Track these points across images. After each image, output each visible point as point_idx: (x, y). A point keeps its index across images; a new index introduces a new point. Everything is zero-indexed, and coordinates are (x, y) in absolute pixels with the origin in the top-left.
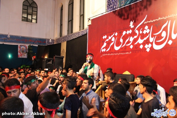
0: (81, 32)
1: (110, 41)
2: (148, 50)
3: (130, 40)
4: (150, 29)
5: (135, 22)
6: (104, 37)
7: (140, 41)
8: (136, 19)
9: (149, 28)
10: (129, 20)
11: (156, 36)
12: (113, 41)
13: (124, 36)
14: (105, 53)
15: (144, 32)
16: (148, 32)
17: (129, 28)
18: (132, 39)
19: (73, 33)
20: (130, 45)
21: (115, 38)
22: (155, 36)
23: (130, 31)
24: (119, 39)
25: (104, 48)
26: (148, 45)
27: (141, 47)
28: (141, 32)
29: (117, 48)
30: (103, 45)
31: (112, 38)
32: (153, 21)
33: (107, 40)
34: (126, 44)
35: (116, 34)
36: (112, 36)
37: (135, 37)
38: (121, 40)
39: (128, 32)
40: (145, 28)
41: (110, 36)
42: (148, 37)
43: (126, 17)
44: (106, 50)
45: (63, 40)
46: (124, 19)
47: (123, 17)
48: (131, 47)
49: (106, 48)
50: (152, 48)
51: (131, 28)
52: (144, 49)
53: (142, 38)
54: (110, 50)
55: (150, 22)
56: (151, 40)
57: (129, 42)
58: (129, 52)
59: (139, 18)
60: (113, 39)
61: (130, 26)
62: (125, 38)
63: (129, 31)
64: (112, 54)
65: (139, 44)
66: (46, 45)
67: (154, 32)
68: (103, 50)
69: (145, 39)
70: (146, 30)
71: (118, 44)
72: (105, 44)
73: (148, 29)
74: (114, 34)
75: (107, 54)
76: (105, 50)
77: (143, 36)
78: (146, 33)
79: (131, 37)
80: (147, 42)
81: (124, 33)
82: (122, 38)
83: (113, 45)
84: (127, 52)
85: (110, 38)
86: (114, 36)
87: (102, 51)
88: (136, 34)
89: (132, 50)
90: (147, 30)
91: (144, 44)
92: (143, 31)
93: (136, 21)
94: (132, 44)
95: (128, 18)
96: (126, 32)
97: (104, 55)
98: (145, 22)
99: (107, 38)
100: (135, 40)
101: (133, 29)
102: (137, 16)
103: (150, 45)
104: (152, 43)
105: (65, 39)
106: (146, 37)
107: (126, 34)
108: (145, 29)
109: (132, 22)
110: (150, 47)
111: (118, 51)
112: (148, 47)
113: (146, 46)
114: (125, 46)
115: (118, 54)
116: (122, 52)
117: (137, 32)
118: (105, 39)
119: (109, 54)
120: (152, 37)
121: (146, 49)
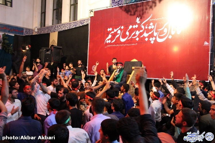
0: (73, 23)
1: (116, 33)
2: (152, 42)
3: (136, 34)
4: (154, 26)
5: (141, 18)
6: (109, 30)
7: (146, 35)
8: (142, 16)
10: (136, 16)
12: (119, 34)
13: (130, 30)
14: (110, 44)
15: (149, 28)
16: (152, 28)
17: (136, 23)
18: (138, 33)
19: (62, 23)
20: (136, 38)
21: (121, 31)
22: (158, 31)
23: (137, 26)
24: (125, 32)
25: (108, 40)
26: (152, 38)
27: (147, 39)
28: (146, 27)
29: (122, 40)
30: (108, 36)
31: (117, 31)
32: (157, 19)
33: (113, 32)
34: (133, 36)
35: (122, 27)
36: (118, 29)
37: (141, 31)
38: (128, 33)
39: (134, 27)
41: (116, 29)
42: (152, 32)
43: (132, 13)
45: (47, 30)
46: (131, 15)
47: (129, 13)
48: (137, 39)
49: (111, 39)
50: (155, 41)
51: (137, 23)
52: (149, 41)
53: (147, 33)
54: (116, 41)
55: (154, 20)
56: (155, 34)
57: (135, 35)
58: (135, 43)
59: (145, 15)
60: (119, 32)
61: (136, 21)
62: (131, 31)
63: (135, 25)
64: (117, 45)
65: (144, 37)
66: (24, 35)
68: (107, 42)
69: (150, 33)
71: (124, 36)
72: (110, 36)
74: (119, 28)
75: (112, 45)
76: (110, 41)
77: (148, 31)
78: (151, 28)
79: (137, 31)
80: (152, 36)
81: (131, 27)
82: (128, 31)
83: (119, 37)
84: (133, 43)
85: (115, 30)
86: (120, 29)
87: (106, 43)
88: (142, 29)
89: (138, 42)
90: (151, 26)
91: (149, 37)
92: (148, 26)
93: (143, 18)
94: (138, 37)
95: (134, 14)
96: (133, 26)
97: (109, 46)
98: (150, 20)
99: (113, 30)
100: (141, 34)
101: (139, 25)
102: (143, 14)
103: (154, 39)
104: (156, 37)
105: (50, 29)
106: (151, 32)
107: (132, 28)
108: (150, 25)
109: (139, 18)
110: (154, 40)
111: (124, 43)
112: (152, 40)
113: (151, 39)
114: (131, 39)
115: (124, 45)
116: (128, 43)
117: (143, 27)
118: (110, 32)
119: (114, 45)
120: (156, 32)
121: (151, 41)
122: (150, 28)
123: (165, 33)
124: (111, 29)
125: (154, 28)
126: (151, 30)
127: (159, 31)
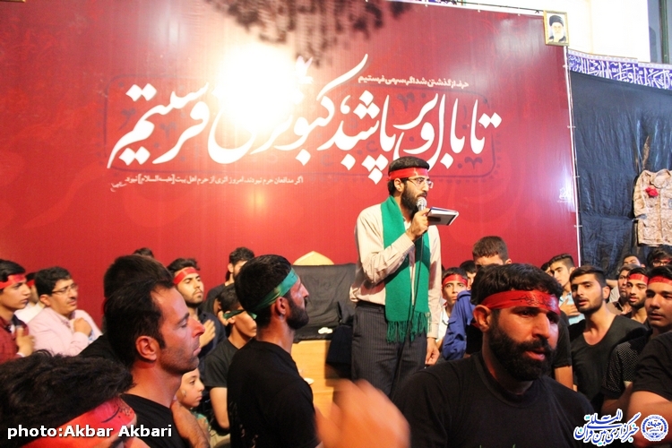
2: (376, 177)
3: (297, 131)
4: (381, 107)
5: (317, 65)
6: (134, 93)
7: (343, 141)
9: (379, 102)
10: (289, 49)
11: (403, 134)
12: (200, 121)
14: (149, 168)
15: (356, 111)
16: (373, 116)
18: (303, 127)
20: (297, 151)
21: (212, 110)
22: (398, 132)
25: (135, 146)
26: (376, 158)
27: (349, 162)
29: (223, 155)
30: (129, 127)
31: (191, 105)
32: (390, 81)
33: (161, 110)
36: (193, 96)
37: (321, 122)
40: (362, 98)
41: (180, 96)
42: (372, 130)
43: (271, 33)
44: (153, 157)
46: (264, 38)
47: (256, 29)
48: (304, 157)
49: (149, 143)
52: (361, 171)
53: (351, 132)
54: (181, 157)
55: (379, 80)
56: (387, 142)
57: (289, 137)
58: (292, 175)
60: (201, 112)
64: (193, 180)
67: (394, 118)
68: (128, 157)
69: (364, 135)
70: (367, 107)
72: (144, 129)
73: (373, 105)
74: (203, 90)
75: (157, 178)
76: (143, 156)
77: (352, 124)
78: (368, 116)
79: (302, 121)
80: (371, 148)
83: (203, 137)
84: (281, 175)
85: (177, 102)
87: (118, 161)
88: (324, 112)
89: (306, 171)
90: (369, 107)
91: (362, 151)
92: (353, 104)
93: (325, 62)
94: (308, 147)
95: (282, 40)
97: (139, 179)
98: (361, 79)
99: (162, 99)
103: (382, 161)
104: (389, 155)
106: (366, 129)
108: (364, 104)
109: (305, 61)
110: (381, 168)
111: (233, 170)
112: (376, 167)
113: (369, 162)
114: (273, 152)
115: (234, 182)
116: (255, 174)
117: (328, 104)
118: (143, 105)
119: (172, 179)
120: (389, 134)
121: (369, 173)
122: (361, 112)
123: (426, 141)
124: (149, 92)
125: (379, 117)
126: (368, 122)
127: (401, 131)
